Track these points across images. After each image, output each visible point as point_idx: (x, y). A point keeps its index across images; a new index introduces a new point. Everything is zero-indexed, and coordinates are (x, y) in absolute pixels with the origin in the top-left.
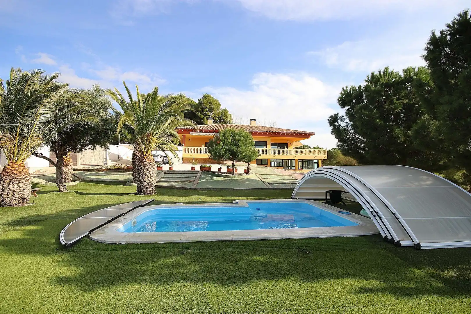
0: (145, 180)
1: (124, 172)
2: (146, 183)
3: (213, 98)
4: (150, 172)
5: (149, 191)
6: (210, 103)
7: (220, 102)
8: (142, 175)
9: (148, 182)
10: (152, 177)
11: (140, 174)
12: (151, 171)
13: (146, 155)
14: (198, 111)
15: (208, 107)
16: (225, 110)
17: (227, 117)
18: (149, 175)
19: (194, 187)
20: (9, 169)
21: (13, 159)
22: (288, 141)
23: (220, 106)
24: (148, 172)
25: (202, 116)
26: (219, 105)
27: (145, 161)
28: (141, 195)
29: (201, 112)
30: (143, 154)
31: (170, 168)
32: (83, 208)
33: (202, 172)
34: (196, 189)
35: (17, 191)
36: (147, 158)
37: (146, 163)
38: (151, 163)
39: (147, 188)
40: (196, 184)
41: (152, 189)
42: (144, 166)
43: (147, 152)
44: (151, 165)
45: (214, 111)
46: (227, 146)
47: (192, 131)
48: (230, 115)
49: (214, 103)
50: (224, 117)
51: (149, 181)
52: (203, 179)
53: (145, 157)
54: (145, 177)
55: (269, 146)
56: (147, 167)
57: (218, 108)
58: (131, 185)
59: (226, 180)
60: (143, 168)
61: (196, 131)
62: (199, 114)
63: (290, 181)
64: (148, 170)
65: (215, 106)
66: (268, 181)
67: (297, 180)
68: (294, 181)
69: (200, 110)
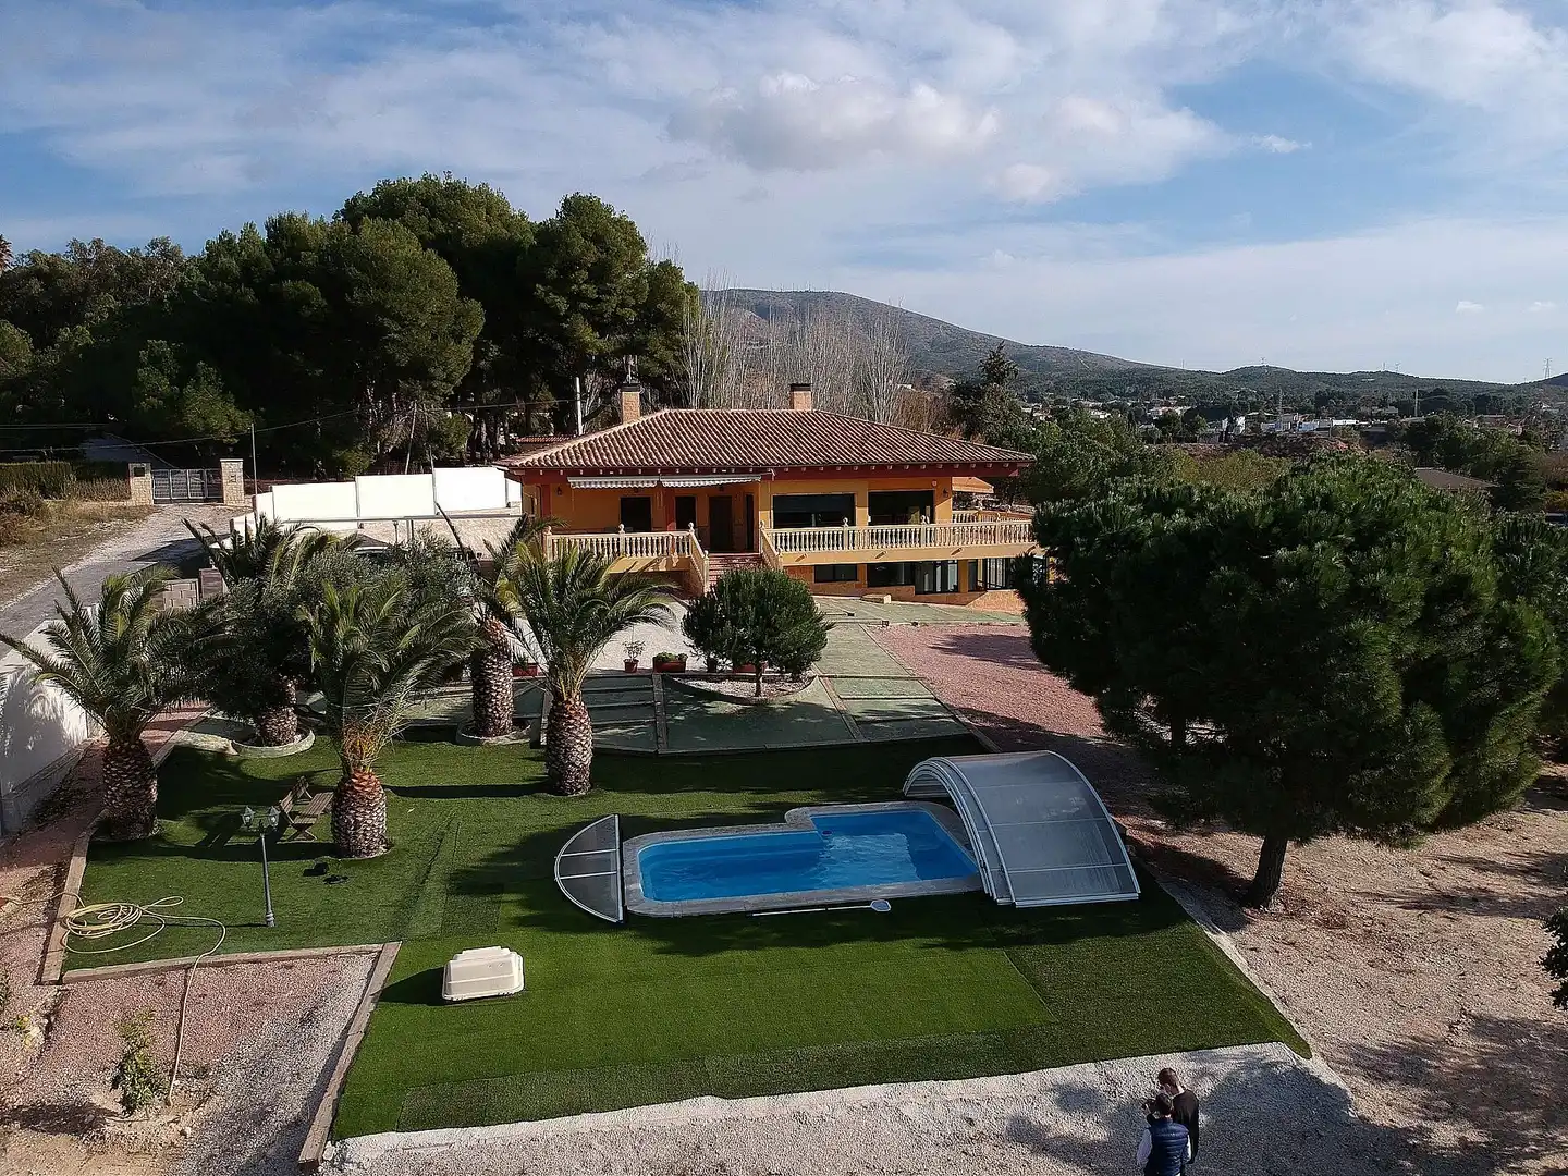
0: (573, 760)
3: (609, 210)
6: (598, 240)
7: (642, 230)
8: (566, 751)
9: (578, 763)
11: (561, 748)
12: (585, 738)
13: (569, 703)
14: (545, 282)
15: (591, 257)
16: (665, 265)
17: (677, 303)
18: (580, 749)
19: (664, 750)
20: (359, 786)
21: (360, 764)
22: (935, 483)
23: (643, 248)
25: (562, 305)
26: (638, 245)
27: (570, 718)
28: (562, 793)
29: (561, 286)
30: (562, 699)
33: (663, 679)
34: (673, 756)
35: (376, 824)
36: (571, 709)
37: (572, 721)
38: (583, 721)
39: (577, 778)
40: (665, 735)
41: (586, 779)
42: (569, 729)
44: (582, 724)
45: (619, 277)
47: (577, 474)
49: (615, 238)
50: (663, 306)
51: (581, 761)
52: (676, 710)
54: (571, 755)
56: (575, 733)
57: (632, 265)
59: (740, 712)
60: (566, 734)
61: (592, 472)
62: (547, 295)
63: (917, 707)
64: (577, 737)
65: (618, 256)
66: (856, 709)
67: (936, 699)
68: (925, 707)
69: (553, 272)
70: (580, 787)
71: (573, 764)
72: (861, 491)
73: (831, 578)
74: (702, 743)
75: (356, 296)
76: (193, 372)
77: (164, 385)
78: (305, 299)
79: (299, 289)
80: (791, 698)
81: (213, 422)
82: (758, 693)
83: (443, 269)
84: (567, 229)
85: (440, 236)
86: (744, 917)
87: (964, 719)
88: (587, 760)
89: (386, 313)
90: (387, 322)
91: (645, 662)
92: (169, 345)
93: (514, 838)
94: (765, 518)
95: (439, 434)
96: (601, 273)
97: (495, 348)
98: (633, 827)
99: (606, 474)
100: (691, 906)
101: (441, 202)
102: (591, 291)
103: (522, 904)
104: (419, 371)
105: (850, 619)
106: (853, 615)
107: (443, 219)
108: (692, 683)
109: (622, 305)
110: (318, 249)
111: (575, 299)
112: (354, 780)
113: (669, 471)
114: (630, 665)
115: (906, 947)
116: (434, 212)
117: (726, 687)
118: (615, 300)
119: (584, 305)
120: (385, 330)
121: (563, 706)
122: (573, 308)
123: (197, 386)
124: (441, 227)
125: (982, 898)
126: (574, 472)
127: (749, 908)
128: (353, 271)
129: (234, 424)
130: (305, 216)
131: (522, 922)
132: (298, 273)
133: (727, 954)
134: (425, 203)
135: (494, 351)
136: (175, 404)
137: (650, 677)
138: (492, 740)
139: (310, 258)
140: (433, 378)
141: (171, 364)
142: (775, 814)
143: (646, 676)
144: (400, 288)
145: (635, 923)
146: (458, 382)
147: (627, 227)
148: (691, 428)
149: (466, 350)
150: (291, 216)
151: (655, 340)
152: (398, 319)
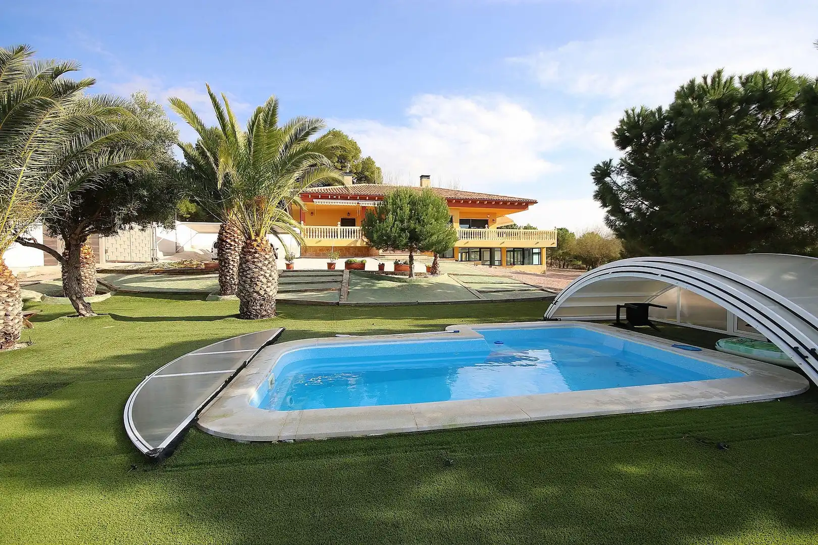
0: (257, 289)
1: (199, 275)
2: (259, 294)
3: (347, 137)
4: (266, 274)
5: (265, 311)
7: (359, 145)
8: (251, 281)
9: (262, 292)
10: (269, 284)
11: (247, 277)
12: (268, 271)
13: (255, 240)
16: (369, 159)
17: (373, 173)
18: (264, 280)
19: (342, 301)
22: (489, 216)
23: (360, 152)
24: (262, 273)
26: (358, 150)
27: (255, 253)
28: (250, 319)
30: (250, 238)
31: (288, 265)
32: (145, 352)
33: (350, 272)
34: (349, 305)
36: (258, 246)
37: (257, 255)
38: (267, 256)
39: (261, 305)
40: (346, 296)
41: (270, 307)
42: (254, 262)
43: (257, 235)
44: (266, 259)
45: (350, 161)
46: (402, 221)
47: (318, 198)
48: (378, 168)
49: (348, 147)
51: (265, 291)
52: (356, 284)
53: (255, 244)
54: (256, 284)
55: (457, 225)
56: (260, 265)
58: (217, 299)
59: (399, 286)
60: (252, 266)
61: (325, 196)
65: (350, 152)
70: (264, 313)
71: (258, 293)
72: (456, 214)
74: (372, 300)
80: (433, 281)
99: (332, 198)
113: (363, 198)
114: (331, 265)
121: (250, 244)
126: (316, 196)
137: (342, 271)
147: (354, 144)
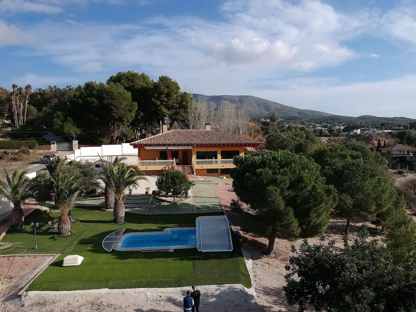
3: (171, 80)
6: (168, 87)
12: (122, 210)
14: (154, 97)
15: (166, 91)
16: (185, 93)
17: (187, 102)
18: (121, 213)
19: (147, 214)
20: (63, 219)
21: (64, 214)
22: (239, 149)
23: (179, 89)
25: (158, 103)
26: (178, 88)
27: (119, 205)
28: (116, 223)
29: (158, 98)
30: (117, 201)
31: (130, 193)
36: (119, 203)
37: (119, 206)
38: (122, 206)
39: (120, 219)
41: (123, 220)
43: (119, 200)
45: (173, 96)
49: (172, 87)
50: (184, 103)
52: (154, 204)
55: (219, 156)
57: (176, 93)
58: (105, 211)
59: (169, 205)
60: (118, 209)
61: (150, 145)
62: (155, 100)
63: (213, 205)
64: (120, 210)
65: (173, 91)
66: (198, 205)
67: (219, 203)
68: (216, 205)
69: (156, 95)
70: (121, 222)
71: (119, 216)
72: (219, 150)
73: (211, 172)
74: (157, 212)
75: (105, 101)
76: (66, 120)
77: (60, 123)
78: (93, 102)
79: (92, 100)
80: (183, 202)
81: (71, 131)
82: (174, 200)
83: (129, 94)
84: (160, 85)
85: (130, 86)
86: (139, 252)
87: (223, 208)
88: (123, 215)
89: (113, 105)
90: (113, 108)
91: (150, 192)
92: (61, 113)
93: (99, 232)
94: (194, 157)
95: (126, 135)
96: (168, 95)
97: (142, 113)
98: (128, 231)
99: (154, 146)
100: (128, 249)
101: (131, 78)
102: (166, 99)
103: (92, 247)
104: (120, 120)
105: (210, 183)
106: (210, 182)
107: (131, 82)
108: (160, 198)
109: (174, 103)
110: (98, 91)
111: (162, 101)
112: (62, 217)
113: (169, 145)
114: (147, 193)
115: (170, 260)
116: (129, 80)
117: (169, 199)
118: (172, 101)
119: (164, 103)
120: (112, 110)
122: (161, 104)
123: (67, 123)
124: (131, 84)
125: (196, 249)
126: (146, 145)
127: (141, 250)
128: (105, 95)
129: (76, 132)
130: (95, 82)
131: (90, 251)
132: (93, 96)
133: (130, 259)
134: (127, 78)
135: (142, 114)
136: (62, 127)
137: (151, 196)
138: (108, 210)
139: (95, 92)
140: (124, 121)
141: (62, 118)
142: (162, 229)
143: (150, 195)
144: (116, 100)
145: (114, 252)
146: (131, 122)
147: (175, 84)
148: (178, 134)
149: (133, 114)
150: (91, 82)
151: (182, 111)
152: (115, 107)
